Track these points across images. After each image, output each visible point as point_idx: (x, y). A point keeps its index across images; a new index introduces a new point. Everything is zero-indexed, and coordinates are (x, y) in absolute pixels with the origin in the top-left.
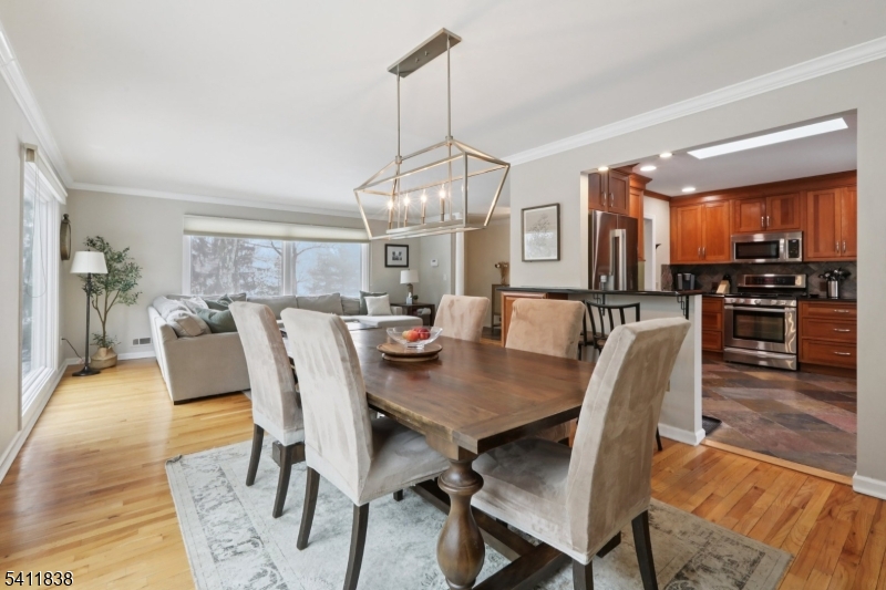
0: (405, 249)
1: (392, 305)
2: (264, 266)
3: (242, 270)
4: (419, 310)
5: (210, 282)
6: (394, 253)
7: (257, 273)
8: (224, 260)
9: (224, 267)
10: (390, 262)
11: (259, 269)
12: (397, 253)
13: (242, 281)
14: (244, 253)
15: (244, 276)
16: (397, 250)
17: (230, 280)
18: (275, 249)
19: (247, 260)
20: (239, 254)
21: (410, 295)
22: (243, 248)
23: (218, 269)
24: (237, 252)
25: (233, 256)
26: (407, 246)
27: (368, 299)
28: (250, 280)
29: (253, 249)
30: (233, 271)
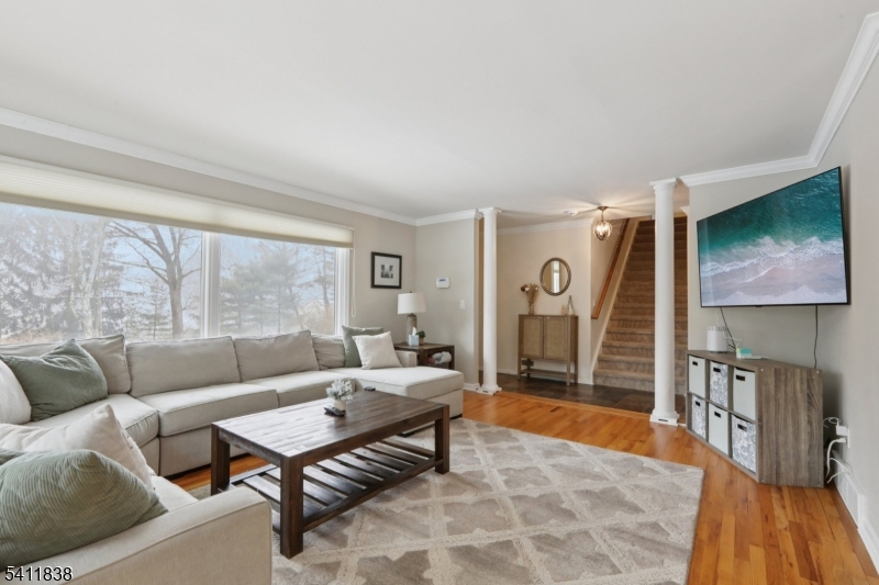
0: (397, 260)
1: (396, 348)
2: (139, 289)
3: (104, 295)
4: (437, 355)
5: (56, 309)
6: (383, 267)
7: (126, 298)
8: (78, 281)
9: (77, 290)
10: (379, 280)
11: (129, 293)
12: (387, 268)
13: (104, 308)
14: (107, 273)
15: (107, 301)
16: (388, 262)
17: (87, 306)
18: (152, 269)
19: (113, 282)
20: (101, 274)
21: (414, 331)
22: (106, 267)
23: (68, 292)
24: (98, 270)
25: (92, 276)
26: (400, 257)
27: (360, 341)
28: (116, 306)
29: (121, 269)
30: (91, 295)
